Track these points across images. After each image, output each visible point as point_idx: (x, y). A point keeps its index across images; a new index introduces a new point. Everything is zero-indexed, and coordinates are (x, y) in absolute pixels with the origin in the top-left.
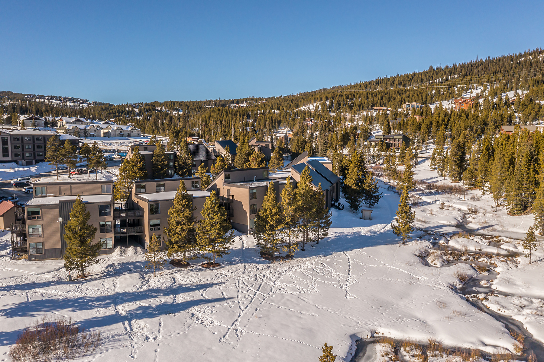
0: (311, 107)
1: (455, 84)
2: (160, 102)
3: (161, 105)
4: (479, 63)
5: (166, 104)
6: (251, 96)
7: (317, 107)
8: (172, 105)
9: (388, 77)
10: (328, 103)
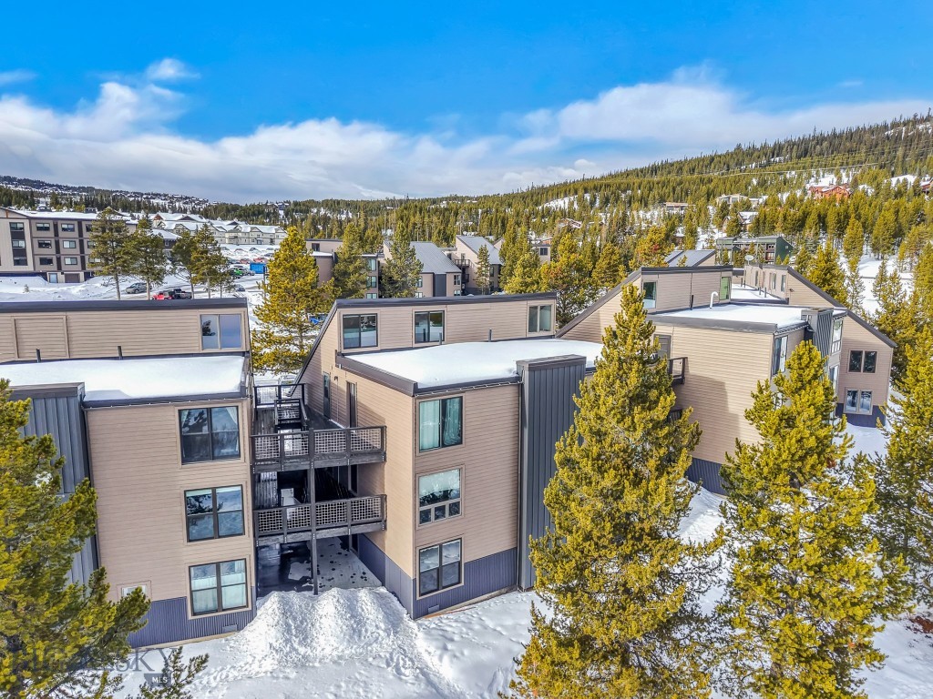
0: (561, 203)
2: (316, 200)
3: (317, 204)
4: (820, 140)
5: (327, 204)
6: (453, 194)
7: (571, 204)
8: (334, 205)
9: (670, 161)
10: (588, 197)
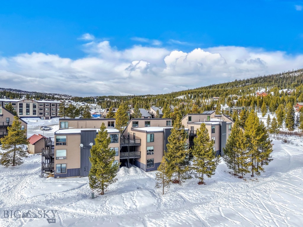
0: (182, 97)
1: (251, 87)
2: (106, 96)
3: (106, 97)
4: (260, 78)
5: (109, 97)
6: (149, 94)
7: (184, 97)
8: (112, 98)
9: (215, 84)
10: (189, 95)
